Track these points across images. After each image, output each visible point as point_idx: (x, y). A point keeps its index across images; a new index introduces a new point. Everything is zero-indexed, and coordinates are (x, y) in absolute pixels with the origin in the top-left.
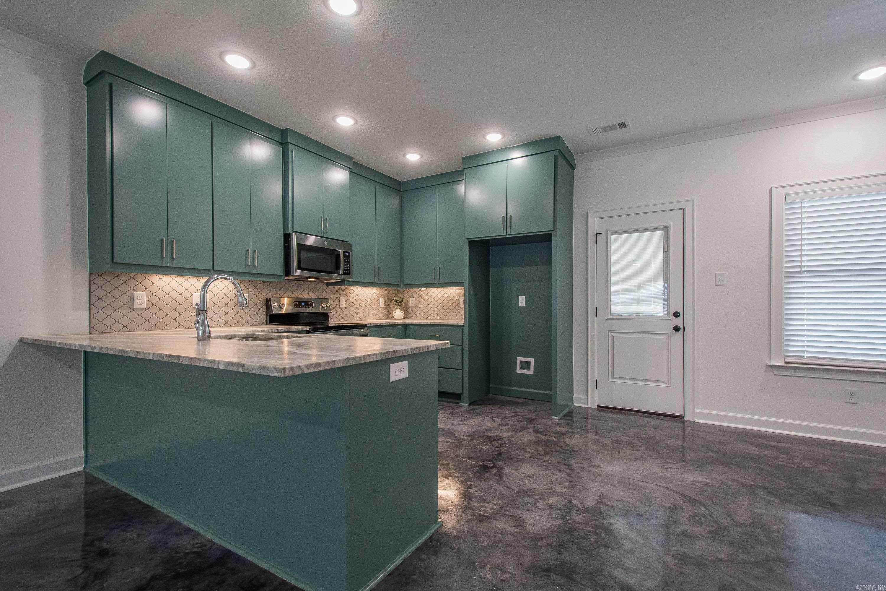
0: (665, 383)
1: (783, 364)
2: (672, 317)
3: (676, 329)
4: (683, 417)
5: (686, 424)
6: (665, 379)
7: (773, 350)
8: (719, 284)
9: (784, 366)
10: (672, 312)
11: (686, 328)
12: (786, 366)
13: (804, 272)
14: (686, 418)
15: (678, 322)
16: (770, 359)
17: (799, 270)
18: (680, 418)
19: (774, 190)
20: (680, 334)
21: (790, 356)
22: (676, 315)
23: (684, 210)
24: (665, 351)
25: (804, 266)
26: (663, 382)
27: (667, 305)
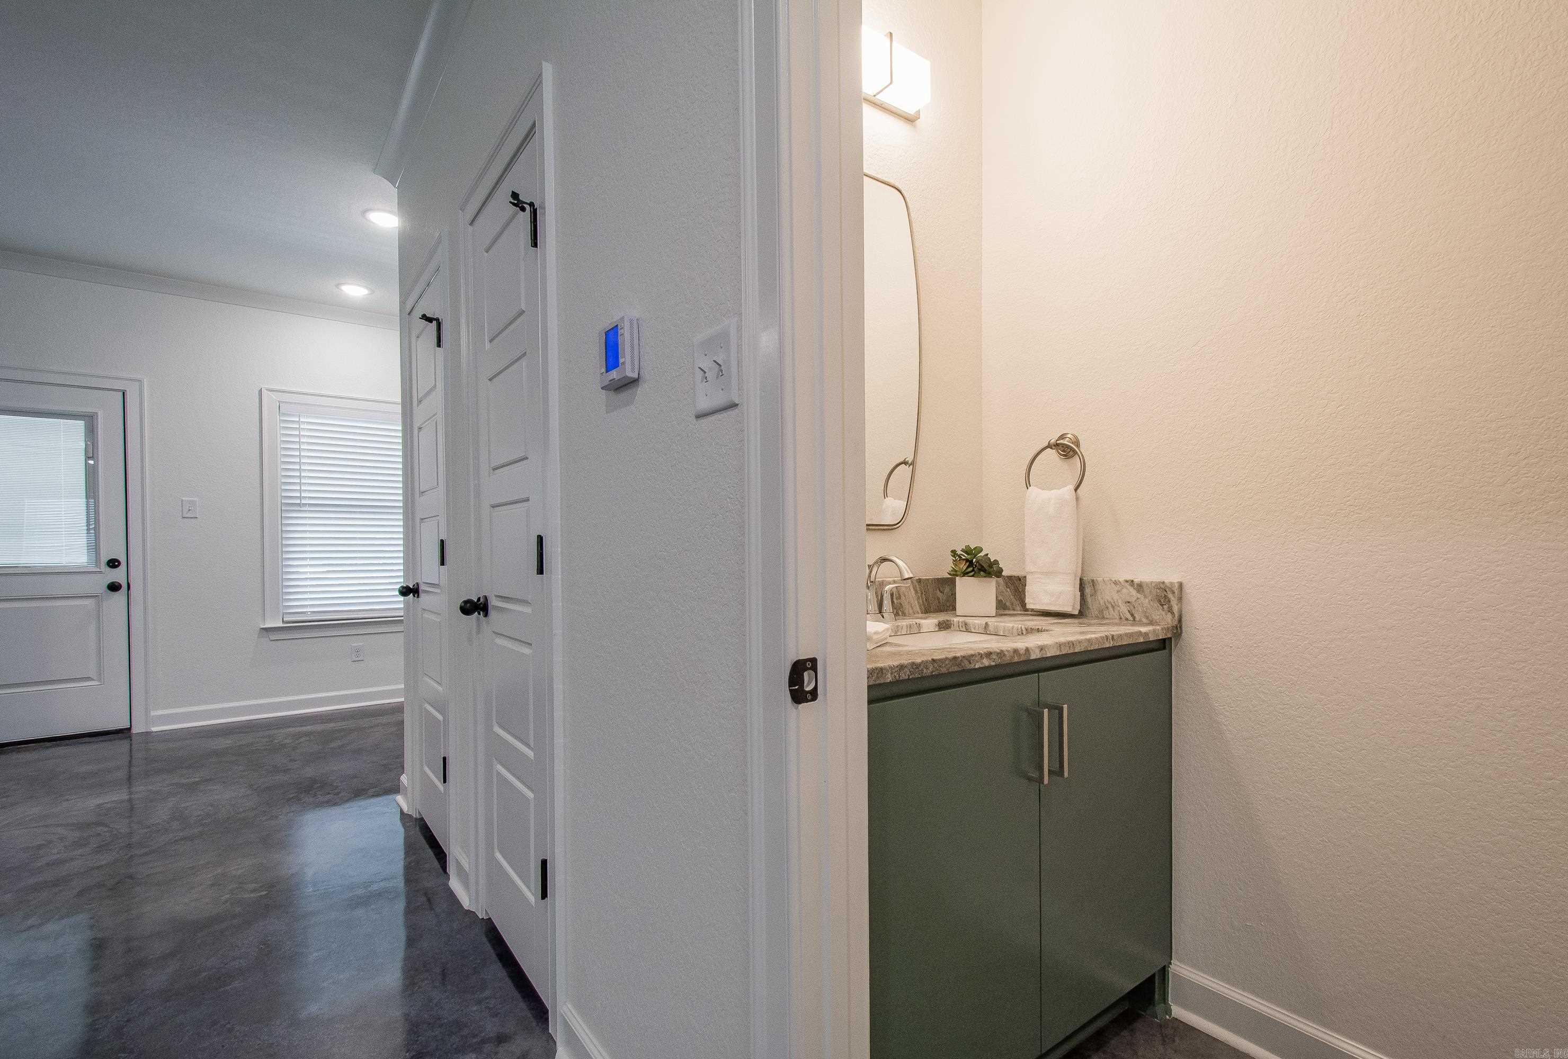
0: (93, 680)
1: (281, 625)
2: (104, 568)
3: (114, 587)
4: (129, 729)
5: (134, 738)
6: (92, 674)
7: (267, 607)
8: (187, 516)
9: (282, 628)
10: (104, 559)
11: (131, 586)
12: (286, 627)
13: (305, 504)
14: (134, 731)
15: (118, 575)
16: (264, 621)
17: (298, 502)
18: (124, 733)
19: (265, 392)
20: (119, 598)
21: (290, 613)
22: (113, 564)
23: (124, 393)
24: (92, 628)
25: (305, 498)
26: (89, 679)
27: (95, 547)
